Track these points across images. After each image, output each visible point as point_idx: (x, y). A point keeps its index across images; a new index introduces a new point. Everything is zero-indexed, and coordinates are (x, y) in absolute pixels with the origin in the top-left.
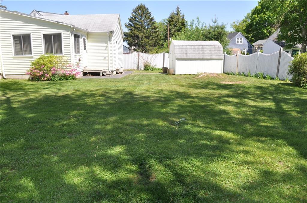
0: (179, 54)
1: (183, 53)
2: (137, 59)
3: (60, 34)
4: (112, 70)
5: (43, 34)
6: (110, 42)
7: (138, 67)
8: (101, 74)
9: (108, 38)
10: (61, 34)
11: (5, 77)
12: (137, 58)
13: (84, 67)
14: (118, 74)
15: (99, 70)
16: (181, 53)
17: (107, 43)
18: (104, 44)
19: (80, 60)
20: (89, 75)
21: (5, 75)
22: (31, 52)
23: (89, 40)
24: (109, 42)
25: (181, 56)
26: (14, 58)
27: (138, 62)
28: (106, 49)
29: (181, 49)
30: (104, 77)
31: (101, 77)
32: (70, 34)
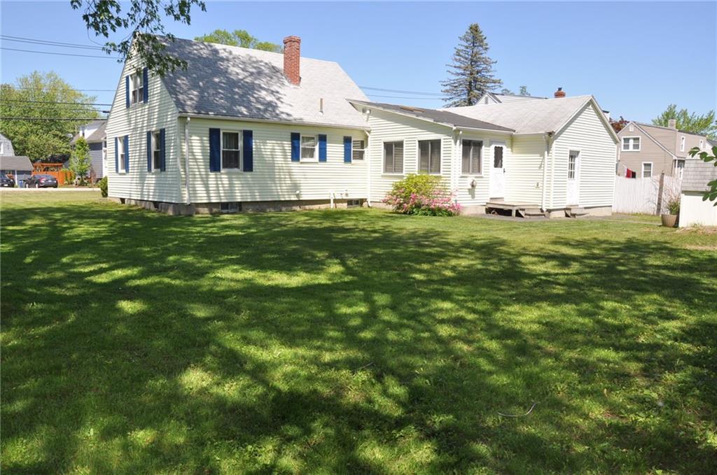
0: (693, 181)
1: (703, 177)
2: (658, 191)
3: (438, 142)
4: (548, 208)
5: (419, 141)
6: (548, 153)
7: (659, 210)
8: (514, 213)
9: (545, 145)
10: (440, 140)
11: (370, 205)
12: (658, 188)
13: (491, 199)
14: (569, 217)
15: (510, 206)
16: (698, 177)
17: (543, 155)
18: (537, 156)
19: (473, 186)
20: (493, 213)
21: (371, 202)
22: (402, 169)
23: (514, 149)
24: (546, 152)
25: (697, 185)
26: (382, 176)
27: (660, 199)
28: (540, 167)
29: (700, 169)
30: (519, 219)
31: (513, 218)
32: (453, 141)
